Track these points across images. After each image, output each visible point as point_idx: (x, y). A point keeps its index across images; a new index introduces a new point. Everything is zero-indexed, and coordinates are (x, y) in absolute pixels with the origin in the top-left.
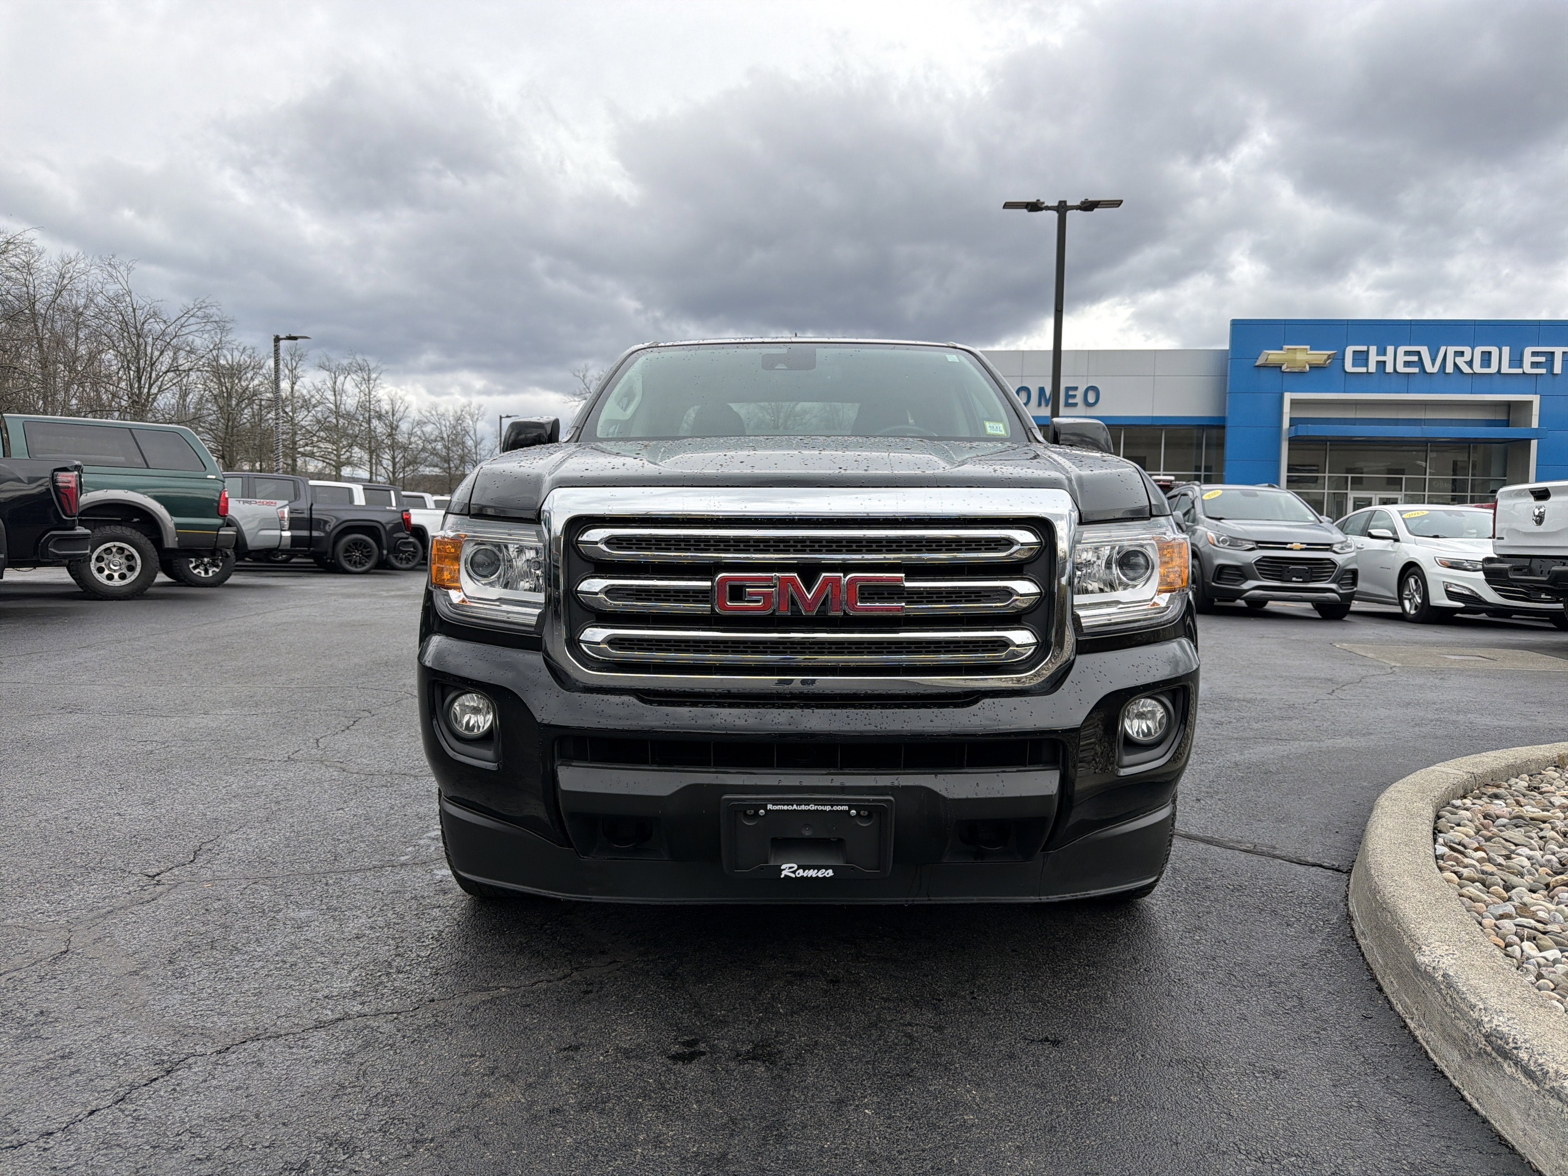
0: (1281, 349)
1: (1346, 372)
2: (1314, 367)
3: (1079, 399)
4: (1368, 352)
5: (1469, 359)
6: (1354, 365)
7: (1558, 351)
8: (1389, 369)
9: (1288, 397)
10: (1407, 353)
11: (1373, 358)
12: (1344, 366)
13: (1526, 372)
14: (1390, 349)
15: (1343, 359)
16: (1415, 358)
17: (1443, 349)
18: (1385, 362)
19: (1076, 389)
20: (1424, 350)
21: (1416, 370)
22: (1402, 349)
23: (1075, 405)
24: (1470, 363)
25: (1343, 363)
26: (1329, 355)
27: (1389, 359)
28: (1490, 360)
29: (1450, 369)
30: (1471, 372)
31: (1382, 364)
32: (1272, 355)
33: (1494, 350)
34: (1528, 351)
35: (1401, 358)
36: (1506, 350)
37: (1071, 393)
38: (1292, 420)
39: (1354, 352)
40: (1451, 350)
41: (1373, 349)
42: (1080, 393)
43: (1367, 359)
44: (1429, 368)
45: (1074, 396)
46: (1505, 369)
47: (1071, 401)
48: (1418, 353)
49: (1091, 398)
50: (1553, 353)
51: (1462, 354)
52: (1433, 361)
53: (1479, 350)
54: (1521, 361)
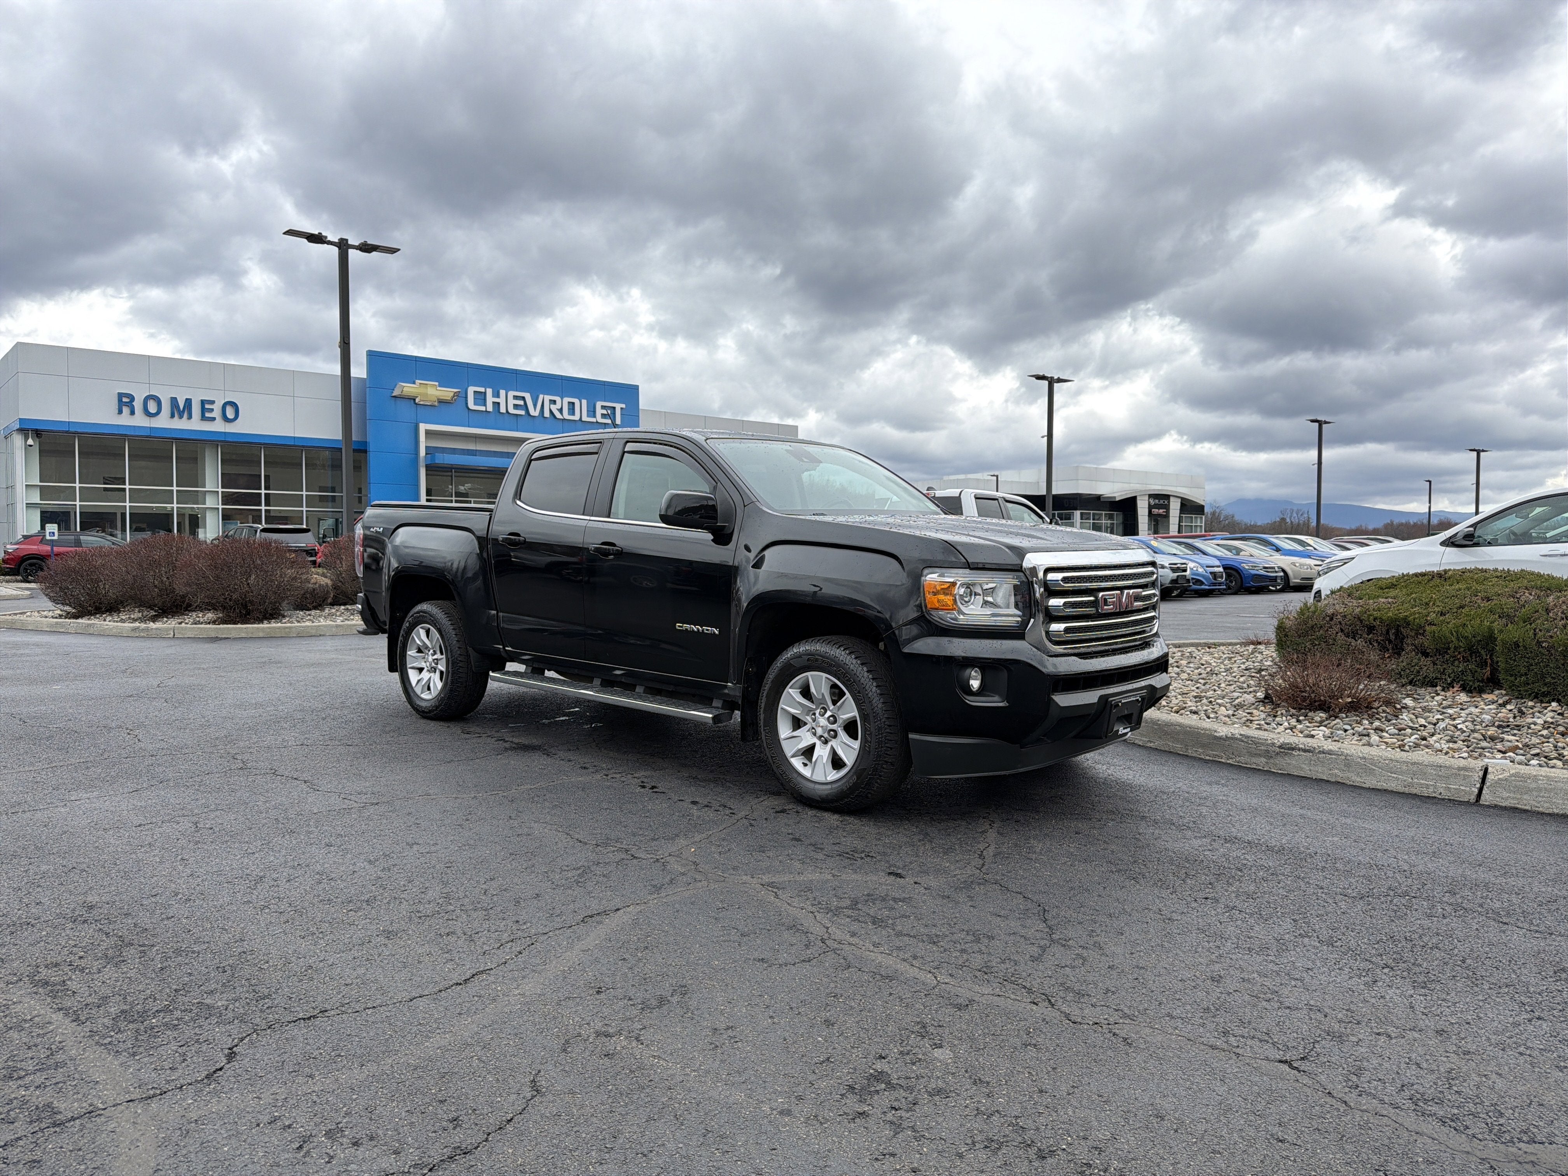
0: (414, 383)
1: (469, 409)
2: (441, 401)
3: (216, 413)
4: (485, 393)
5: (560, 408)
6: (475, 404)
7: (618, 406)
8: (503, 410)
9: (423, 427)
10: (515, 397)
11: (490, 399)
12: (467, 404)
13: (599, 421)
14: (502, 393)
15: (466, 397)
16: (521, 403)
17: (541, 396)
18: (499, 403)
19: (213, 402)
20: (528, 396)
21: (523, 413)
22: (511, 394)
23: (214, 419)
24: (561, 410)
25: (466, 401)
26: (455, 393)
27: (502, 400)
28: (573, 409)
29: (547, 414)
30: (562, 418)
31: (497, 405)
32: (408, 388)
33: (576, 401)
34: (599, 404)
35: (512, 402)
36: (584, 402)
37: (207, 406)
38: (427, 448)
39: (475, 392)
40: (547, 398)
41: (489, 392)
42: (217, 407)
43: (485, 400)
44: (533, 412)
45: (212, 410)
46: (585, 418)
47: (207, 415)
48: (523, 398)
49: (230, 413)
50: (614, 408)
51: (554, 402)
52: (535, 406)
53: (567, 400)
54: (594, 412)
